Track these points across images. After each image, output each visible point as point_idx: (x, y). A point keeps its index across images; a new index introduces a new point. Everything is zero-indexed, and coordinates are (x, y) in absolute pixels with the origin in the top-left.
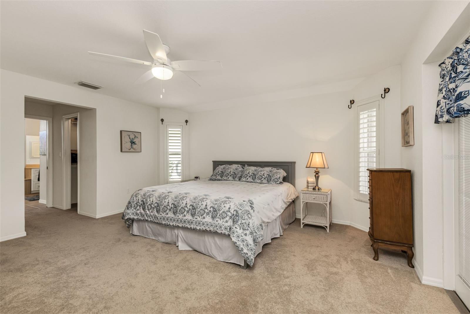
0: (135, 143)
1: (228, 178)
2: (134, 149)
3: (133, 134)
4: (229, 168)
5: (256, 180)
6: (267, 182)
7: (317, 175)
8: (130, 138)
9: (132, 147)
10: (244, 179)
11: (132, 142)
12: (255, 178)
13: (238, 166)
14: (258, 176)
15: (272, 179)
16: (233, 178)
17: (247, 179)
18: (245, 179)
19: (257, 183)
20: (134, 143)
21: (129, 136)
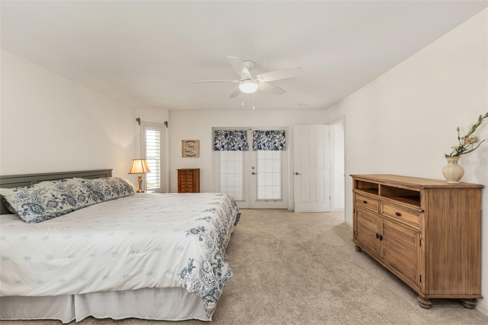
7: (140, 180)
15: (104, 194)
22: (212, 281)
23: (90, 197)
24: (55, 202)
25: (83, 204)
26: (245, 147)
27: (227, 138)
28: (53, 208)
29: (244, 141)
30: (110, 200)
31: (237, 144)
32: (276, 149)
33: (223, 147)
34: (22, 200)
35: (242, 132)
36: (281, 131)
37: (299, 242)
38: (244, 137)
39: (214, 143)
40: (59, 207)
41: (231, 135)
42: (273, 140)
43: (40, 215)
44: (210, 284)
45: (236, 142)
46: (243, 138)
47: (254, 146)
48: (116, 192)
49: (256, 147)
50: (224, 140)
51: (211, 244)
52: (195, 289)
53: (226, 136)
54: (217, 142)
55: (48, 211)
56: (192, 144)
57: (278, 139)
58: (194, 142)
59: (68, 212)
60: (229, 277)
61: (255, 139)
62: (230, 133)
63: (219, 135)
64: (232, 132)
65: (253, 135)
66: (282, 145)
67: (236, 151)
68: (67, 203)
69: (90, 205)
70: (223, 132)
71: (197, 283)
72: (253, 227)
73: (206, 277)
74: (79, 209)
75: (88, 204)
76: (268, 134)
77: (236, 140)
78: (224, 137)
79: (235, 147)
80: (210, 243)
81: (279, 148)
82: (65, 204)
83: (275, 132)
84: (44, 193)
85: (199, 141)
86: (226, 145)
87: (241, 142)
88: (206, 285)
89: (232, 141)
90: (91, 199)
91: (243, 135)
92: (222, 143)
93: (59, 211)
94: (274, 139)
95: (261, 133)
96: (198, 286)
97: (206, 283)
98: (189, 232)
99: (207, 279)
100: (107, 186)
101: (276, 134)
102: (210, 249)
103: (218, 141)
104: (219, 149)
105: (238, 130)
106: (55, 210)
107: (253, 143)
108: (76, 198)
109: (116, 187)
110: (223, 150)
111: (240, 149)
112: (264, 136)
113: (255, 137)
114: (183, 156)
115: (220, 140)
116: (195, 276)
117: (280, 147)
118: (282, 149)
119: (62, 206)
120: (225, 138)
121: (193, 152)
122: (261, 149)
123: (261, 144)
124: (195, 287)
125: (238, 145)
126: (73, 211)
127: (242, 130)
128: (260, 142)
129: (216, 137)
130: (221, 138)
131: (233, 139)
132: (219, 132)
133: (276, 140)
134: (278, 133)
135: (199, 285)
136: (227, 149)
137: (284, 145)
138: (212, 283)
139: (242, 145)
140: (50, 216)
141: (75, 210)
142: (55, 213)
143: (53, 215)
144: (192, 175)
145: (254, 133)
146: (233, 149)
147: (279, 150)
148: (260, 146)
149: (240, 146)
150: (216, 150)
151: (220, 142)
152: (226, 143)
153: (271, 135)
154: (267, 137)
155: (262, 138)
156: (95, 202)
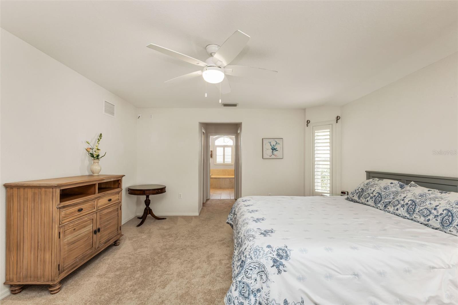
0: (277, 149)
1: (368, 201)
2: (275, 156)
3: (274, 141)
4: (374, 184)
5: (415, 215)
6: (438, 225)
8: (271, 145)
9: (273, 153)
10: (391, 209)
11: (273, 149)
12: (414, 211)
13: (391, 183)
14: (421, 208)
16: (375, 202)
17: (397, 210)
18: (393, 208)
19: (418, 222)
20: (275, 149)
21: (270, 143)
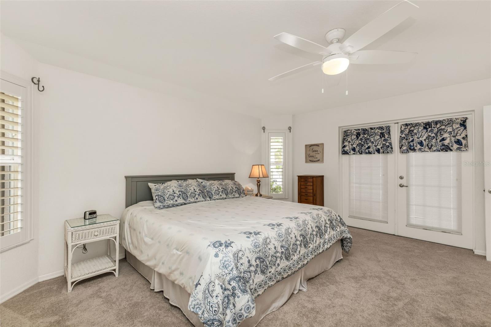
7: (259, 184)
22: (214, 309)
23: (200, 195)
24: (173, 196)
25: (193, 200)
26: (387, 149)
27: (360, 138)
28: (170, 200)
29: (385, 140)
30: (218, 200)
31: (374, 145)
32: (447, 148)
33: (354, 149)
34: (156, 192)
35: (381, 128)
36: (456, 119)
37: (452, 315)
38: (386, 134)
39: (342, 145)
40: (174, 200)
41: (365, 134)
42: (439, 134)
43: (162, 204)
44: (211, 311)
45: (373, 143)
46: (384, 136)
47: (402, 146)
48: (225, 193)
49: (404, 148)
50: (355, 142)
51: (228, 264)
52: (195, 309)
53: (358, 136)
54: (346, 143)
55: (167, 202)
56: (315, 148)
57: (450, 133)
58: (318, 146)
59: (182, 205)
60: (247, 315)
61: (403, 136)
62: (363, 132)
63: (349, 135)
64: (367, 130)
65: (400, 130)
66: (458, 142)
67: (373, 155)
68: (181, 198)
69: (199, 202)
70: (354, 132)
71: (198, 303)
72: (379, 261)
73: (208, 301)
74: (190, 203)
75: (197, 200)
76: (428, 127)
77: (372, 140)
78: (355, 137)
79: (371, 150)
80: (226, 263)
81: (451, 148)
82: (179, 199)
83: (444, 121)
84: (169, 189)
85: (323, 144)
86: (358, 147)
87: (380, 142)
88: (206, 310)
89: (367, 142)
90: (200, 197)
91: (383, 132)
92: (352, 145)
93: (174, 203)
94: (441, 133)
95: (414, 127)
96: (198, 307)
97: (207, 308)
98: (212, 244)
99: (210, 304)
100: (218, 187)
101: (446, 125)
102: (224, 270)
103: (348, 143)
104: (348, 152)
105: (376, 126)
106: (172, 202)
107: (400, 142)
108: (188, 194)
109: (226, 189)
110: (353, 154)
111: (378, 151)
112: (420, 130)
113: (404, 133)
114: (306, 162)
115: (349, 142)
116: (197, 294)
117: (456, 146)
118: (458, 149)
119: (177, 200)
120: (356, 139)
121: (317, 157)
122: (414, 150)
123: (414, 142)
124: (194, 306)
125: (376, 146)
126: (185, 204)
127: (382, 126)
128: (413, 141)
129: (345, 138)
130: (351, 139)
131: (368, 139)
132: (349, 131)
133: (446, 135)
134: (450, 122)
135: (200, 306)
136: (359, 152)
137: (464, 142)
138: (214, 312)
139: (381, 145)
140: (168, 206)
141: (187, 204)
142: (172, 204)
143: (170, 205)
144: (312, 183)
145: (401, 127)
146: (367, 152)
147: (451, 150)
148: (413, 145)
149: (379, 147)
150: (344, 154)
151: (350, 144)
152: (357, 144)
153: (435, 128)
154: (427, 131)
155: (416, 134)
156: (204, 200)
